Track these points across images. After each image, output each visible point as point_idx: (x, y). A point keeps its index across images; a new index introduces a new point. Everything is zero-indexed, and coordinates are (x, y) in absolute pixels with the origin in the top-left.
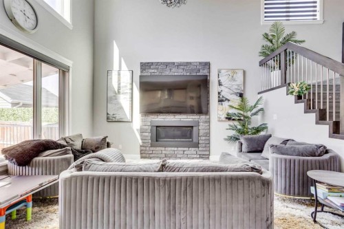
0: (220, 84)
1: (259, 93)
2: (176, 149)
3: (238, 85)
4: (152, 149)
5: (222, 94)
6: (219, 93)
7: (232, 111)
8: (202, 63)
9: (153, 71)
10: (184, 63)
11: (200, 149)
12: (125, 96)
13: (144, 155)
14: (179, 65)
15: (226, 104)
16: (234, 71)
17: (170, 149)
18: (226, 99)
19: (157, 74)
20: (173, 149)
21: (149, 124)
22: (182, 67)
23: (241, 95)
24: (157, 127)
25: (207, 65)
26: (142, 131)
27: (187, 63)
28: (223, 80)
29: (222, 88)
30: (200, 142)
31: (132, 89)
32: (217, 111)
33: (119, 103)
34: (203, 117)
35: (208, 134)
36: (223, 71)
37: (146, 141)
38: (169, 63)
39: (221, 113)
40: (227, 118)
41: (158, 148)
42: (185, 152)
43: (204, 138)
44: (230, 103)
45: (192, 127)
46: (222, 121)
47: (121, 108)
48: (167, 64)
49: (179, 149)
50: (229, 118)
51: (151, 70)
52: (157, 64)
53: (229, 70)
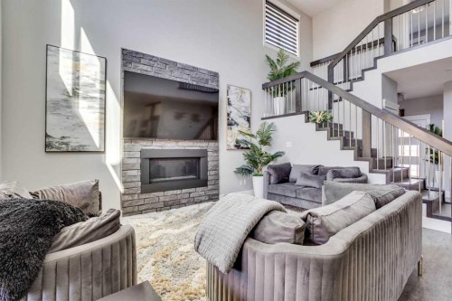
0: (229, 104)
1: (263, 119)
2: (179, 192)
3: (246, 107)
4: (144, 196)
5: (232, 115)
6: (228, 115)
7: (241, 137)
8: (211, 72)
9: (145, 68)
10: (190, 66)
11: (210, 187)
12: (91, 104)
13: (129, 209)
14: (184, 68)
15: (235, 128)
16: (242, 90)
17: (171, 192)
18: (236, 123)
19: (152, 74)
20: (175, 192)
21: (138, 155)
22: (187, 72)
23: (248, 120)
24: (151, 159)
25: (215, 75)
26: (124, 168)
27: (194, 68)
28: (233, 98)
29: (231, 109)
30: (209, 178)
31: (104, 92)
32: (227, 136)
33: (76, 116)
34: (212, 144)
35: (216, 168)
36: (232, 88)
37: (133, 185)
38: (170, 62)
39: (230, 139)
40: (236, 146)
41: (152, 195)
42: (191, 195)
43: (212, 173)
44: (239, 128)
45: (199, 158)
46: (231, 149)
47: (82, 125)
48: (166, 63)
49: (184, 191)
50: (238, 147)
51: (141, 66)
52: (152, 58)
53: (237, 87)
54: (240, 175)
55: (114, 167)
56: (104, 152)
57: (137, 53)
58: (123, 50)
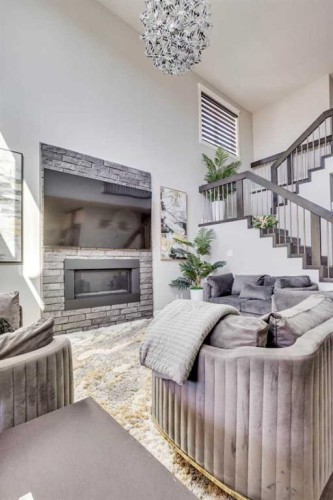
0: (163, 208)
1: (200, 226)
2: (108, 308)
3: (182, 213)
4: (68, 313)
5: (166, 221)
6: (162, 220)
7: (176, 246)
8: (140, 172)
9: (68, 166)
10: (119, 165)
11: (143, 302)
14: (113, 167)
15: (170, 236)
16: (177, 193)
17: (98, 309)
18: (170, 230)
19: (76, 173)
20: (104, 308)
21: (61, 266)
22: (116, 172)
23: (184, 226)
24: (76, 271)
25: (147, 176)
26: (45, 281)
27: (123, 167)
28: (167, 202)
29: (166, 214)
30: (142, 292)
32: (160, 244)
34: (144, 254)
35: (150, 280)
36: (166, 191)
37: (55, 300)
38: (96, 159)
39: (164, 248)
40: (171, 256)
41: (78, 311)
42: (122, 312)
43: (146, 286)
44: (174, 236)
45: (130, 270)
46: (166, 260)
48: (92, 161)
49: (114, 307)
50: (173, 256)
51: (63, 164)
52: (75, 155)
53: (172, 190)
54: (176, 289)
55: (32, 280)
56: (21, 263)
57: (59, 149)
58: (42, 144)
